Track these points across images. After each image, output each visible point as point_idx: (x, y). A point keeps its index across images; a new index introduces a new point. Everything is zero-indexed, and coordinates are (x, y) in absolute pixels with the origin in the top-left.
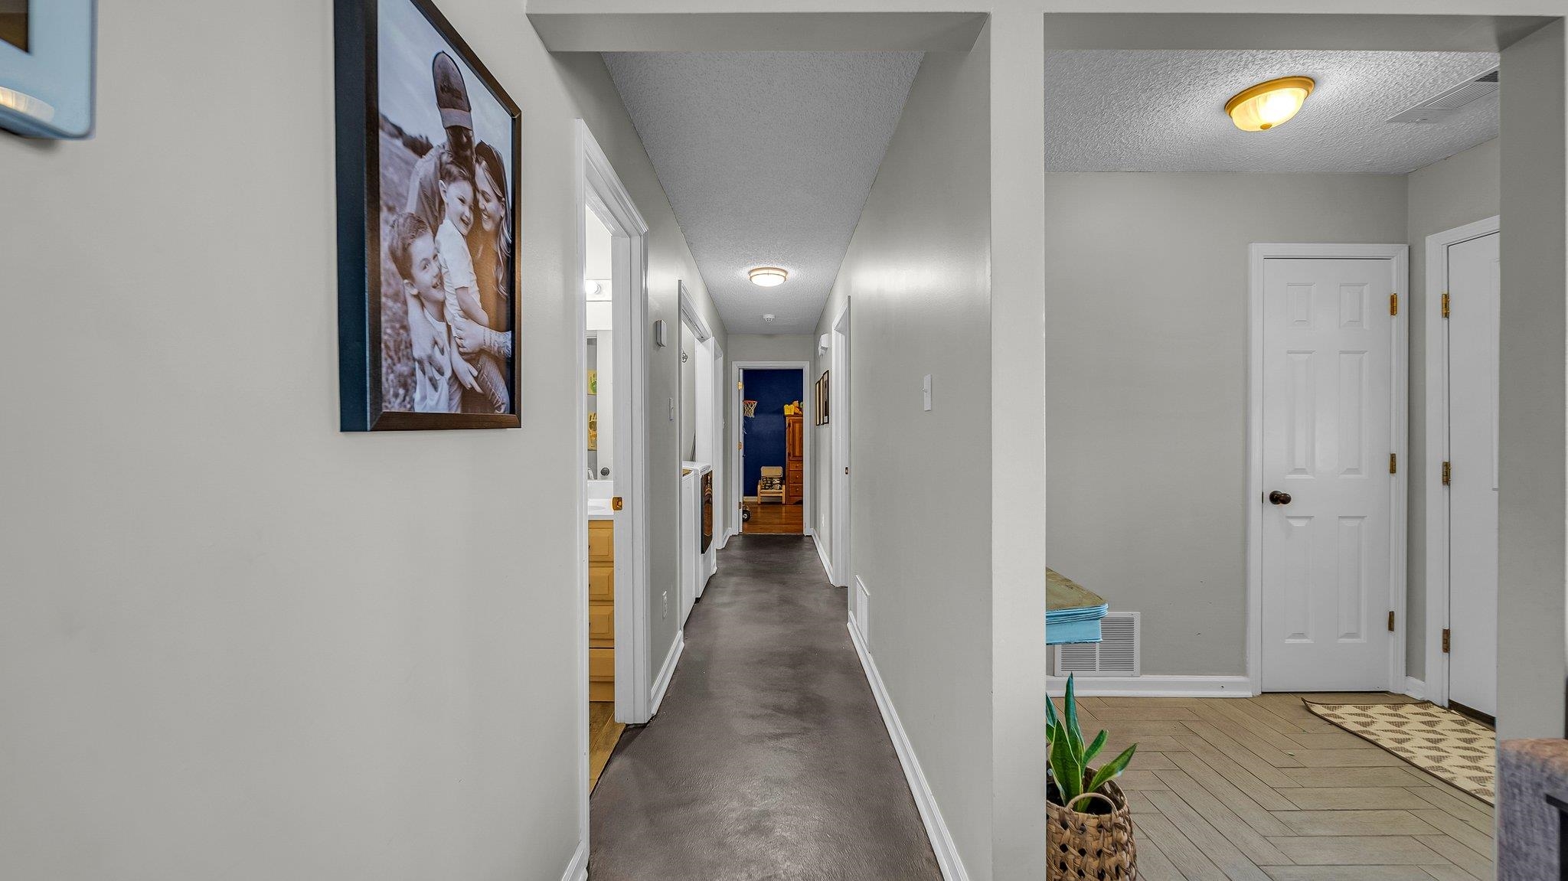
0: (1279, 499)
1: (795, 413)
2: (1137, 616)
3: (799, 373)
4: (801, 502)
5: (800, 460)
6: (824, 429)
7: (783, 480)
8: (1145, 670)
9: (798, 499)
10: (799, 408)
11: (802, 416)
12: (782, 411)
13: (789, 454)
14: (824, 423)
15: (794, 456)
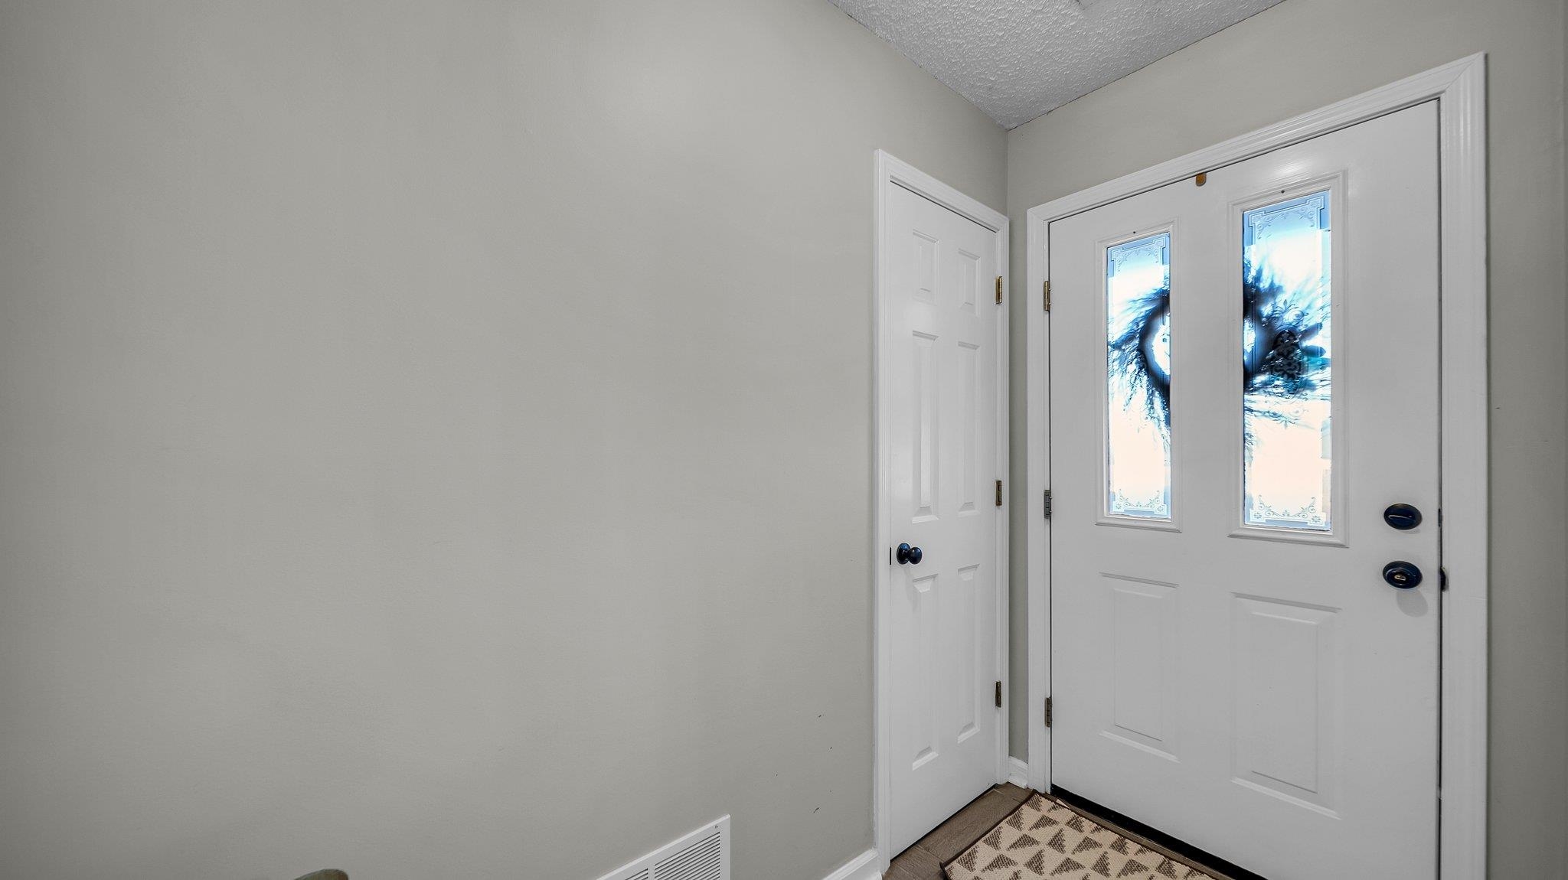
0: (908, 555)
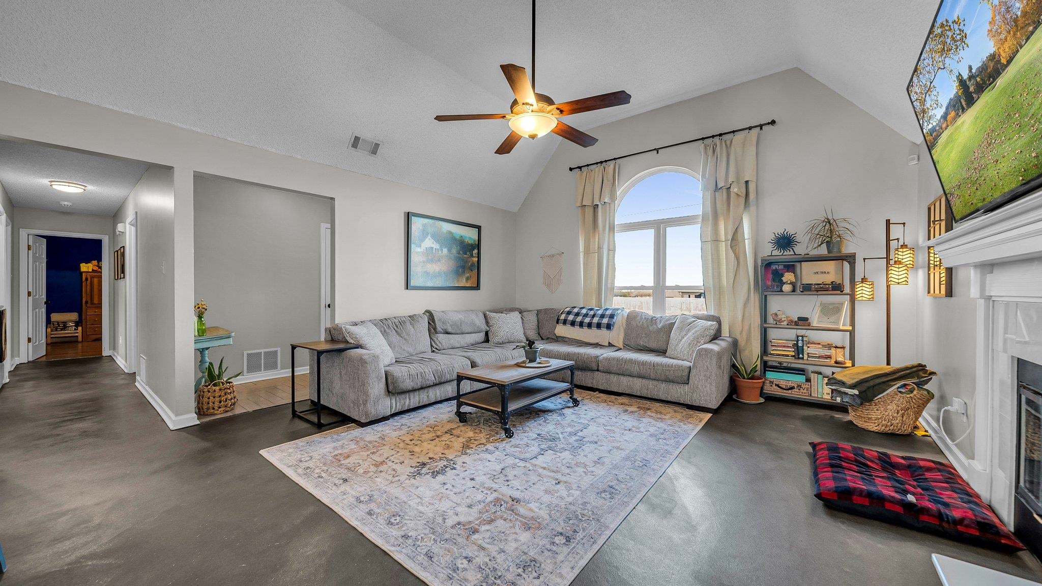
1: (93, 270)
2: (279, 349)
3: (99, 243)
4: (100, 339)
5: (99, 306)
6: (121, 282)
7: (78, 324)
8: (282, 369)
9: (98, 336)
10: (98, 266)
11: (101, 272)
12: (79, 268)
13: (86, 302)
14: (121, 278)
15: (92, 304)
